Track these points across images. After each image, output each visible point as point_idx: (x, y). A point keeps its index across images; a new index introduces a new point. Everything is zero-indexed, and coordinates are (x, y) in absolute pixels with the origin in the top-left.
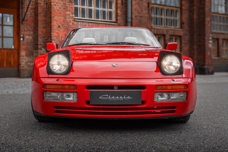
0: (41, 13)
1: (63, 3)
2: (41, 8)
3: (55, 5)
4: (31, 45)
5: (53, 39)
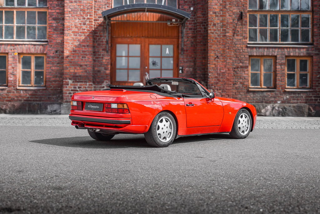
0: (201, 42)
1: (223, 30)
2: (200, 37)
3: (213, 33)
5: (210, 71)
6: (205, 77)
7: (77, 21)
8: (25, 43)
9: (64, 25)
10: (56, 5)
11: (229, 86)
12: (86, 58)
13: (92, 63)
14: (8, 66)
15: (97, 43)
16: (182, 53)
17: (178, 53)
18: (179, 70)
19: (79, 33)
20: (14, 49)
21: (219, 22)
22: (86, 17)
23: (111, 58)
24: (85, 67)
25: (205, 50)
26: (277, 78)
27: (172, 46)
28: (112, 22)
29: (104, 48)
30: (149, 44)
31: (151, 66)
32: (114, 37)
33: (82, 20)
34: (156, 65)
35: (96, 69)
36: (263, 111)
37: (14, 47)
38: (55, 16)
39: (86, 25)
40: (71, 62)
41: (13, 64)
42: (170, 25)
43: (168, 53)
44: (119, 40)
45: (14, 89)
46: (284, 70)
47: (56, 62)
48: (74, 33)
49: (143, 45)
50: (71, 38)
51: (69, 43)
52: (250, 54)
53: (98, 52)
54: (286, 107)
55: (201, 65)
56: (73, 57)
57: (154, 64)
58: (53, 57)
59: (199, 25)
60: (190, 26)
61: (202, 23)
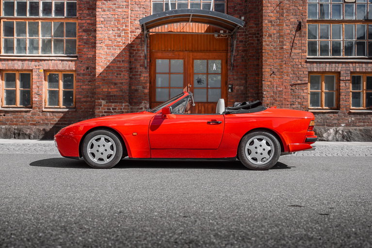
1: (280, 42)
2: (253, 50)
5: (264, 89)
6: (258, 96)
7: (111, 32)
8: (51, 58)
9: (95, 37)
10: (87, 14)
11: (286, 106)
12: (122, 75)
13: (128, 81)
14: (32, 85)
15: (134, 58)
16: (231, 69)
17: (227, 70)
18: (227, 89)
19: (113, 47)
20: (39, 66)
21: (275, 32)
22: (121, 28)
23: (150, 75)
24: (121, 85)
25: (258, 65)
26: (341, 97)
27: (220, 61)
28: (150, 34)
29: (142, 63)
30: (193, 59)
31: (196, 85)
32: (154, 51)
33: (116, 31)
34: (201, 83)
35: (133, 87)
36: (325, 135)
37: (39, 62)
38: (86, 27)
39: (121, 38)
40: (104, 80)
41: (38, 83)
42: (218, 38)
43: (215, 69)
44: (159, 54)
45: (40, 112)
46: (349, 88)
47: (87, 80)
48: (107, 47)
49: (186, 60)
50: (104, 52)
51: (102, 58)
52: (310, 70)
53: (135, 68)
54: (351, 130)
55: (254, 82)
56: (106, 73)
57: (199, 82)
58: (84, 74)
59: (251, 37)
60: (240, 38)
61: (255, 34)
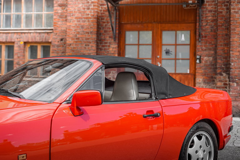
0: (222, 26)
2: (222, 19)
3: (237, 13)
4: (211, 68)
5: (232, 60)
6: (227, 68)
7: (80, 5)
8: (30, 31)
9: (67, 11)
12: (90, 46)
13: (95, 51)
15: (104, 30)
16: (200, 40)
17: (195, 40)
18: (196, 59)
19: (82, 19)
20: (20, 38)
22: (90, 2)
23: (119, 46)
25: (227, 35)
27: (189, 32)
28: (120, 6)
29: (111, 35)
30: (162, 31)
31: (164, 56)
32: (123, 23)
33: (86, 4)
34: (170, 54)
37: (20, 35)
38: (61, 2)
39: (90, 10)
40: (73, 51)
41: (19, 54)
42: (186, 8)
43: (184, 40)
44: (128, 26)
47: (61, 51)
48: (77, 19)
49: (155, 31)
50: (74, 24)
51: (72, 30)
53: (105, 40)
55: (223, 53)
56: (76, 45)
57: (167, 52)
58: (58, 46)
59: (220, 6)
60: (209, 8)
61: (224, 3)
